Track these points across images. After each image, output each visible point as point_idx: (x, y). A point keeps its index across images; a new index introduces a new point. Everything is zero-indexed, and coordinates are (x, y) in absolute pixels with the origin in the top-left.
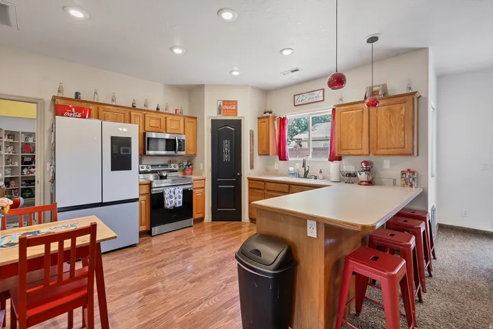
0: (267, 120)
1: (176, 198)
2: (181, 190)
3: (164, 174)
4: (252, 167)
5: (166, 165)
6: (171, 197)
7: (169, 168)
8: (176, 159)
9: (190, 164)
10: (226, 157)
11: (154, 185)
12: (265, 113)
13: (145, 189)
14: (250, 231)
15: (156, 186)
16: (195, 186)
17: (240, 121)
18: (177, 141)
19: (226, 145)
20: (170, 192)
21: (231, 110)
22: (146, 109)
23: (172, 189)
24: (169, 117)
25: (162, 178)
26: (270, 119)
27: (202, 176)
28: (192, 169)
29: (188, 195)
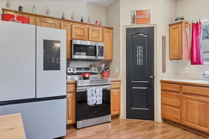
0: (180, 25)
1: (97, 97)
2: (101, 90)
3: (87, 76)
4: (164, 71)
5: (88, 69)
6: (92, 95)
7: (91, 71)
8: (96, 63)
9: (107, 68)
10: (140, 62)
11: (79, 84)
12: (176, 20)
13: (72, 88)
14: (162, 133)
15: (80, 85)
16: (113, 87)
17: (153, 28)
18: (97, 48)
19: (140, 50)
20: (92, 91)
21: (144, 18)
22: (72, 20)
23: (94, 88)
24: (91, 28)
25: (85, 78)
26: (183, 24)
27: (118, 78)
28: (109, 72)
29: (106, 94)
